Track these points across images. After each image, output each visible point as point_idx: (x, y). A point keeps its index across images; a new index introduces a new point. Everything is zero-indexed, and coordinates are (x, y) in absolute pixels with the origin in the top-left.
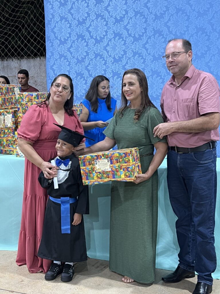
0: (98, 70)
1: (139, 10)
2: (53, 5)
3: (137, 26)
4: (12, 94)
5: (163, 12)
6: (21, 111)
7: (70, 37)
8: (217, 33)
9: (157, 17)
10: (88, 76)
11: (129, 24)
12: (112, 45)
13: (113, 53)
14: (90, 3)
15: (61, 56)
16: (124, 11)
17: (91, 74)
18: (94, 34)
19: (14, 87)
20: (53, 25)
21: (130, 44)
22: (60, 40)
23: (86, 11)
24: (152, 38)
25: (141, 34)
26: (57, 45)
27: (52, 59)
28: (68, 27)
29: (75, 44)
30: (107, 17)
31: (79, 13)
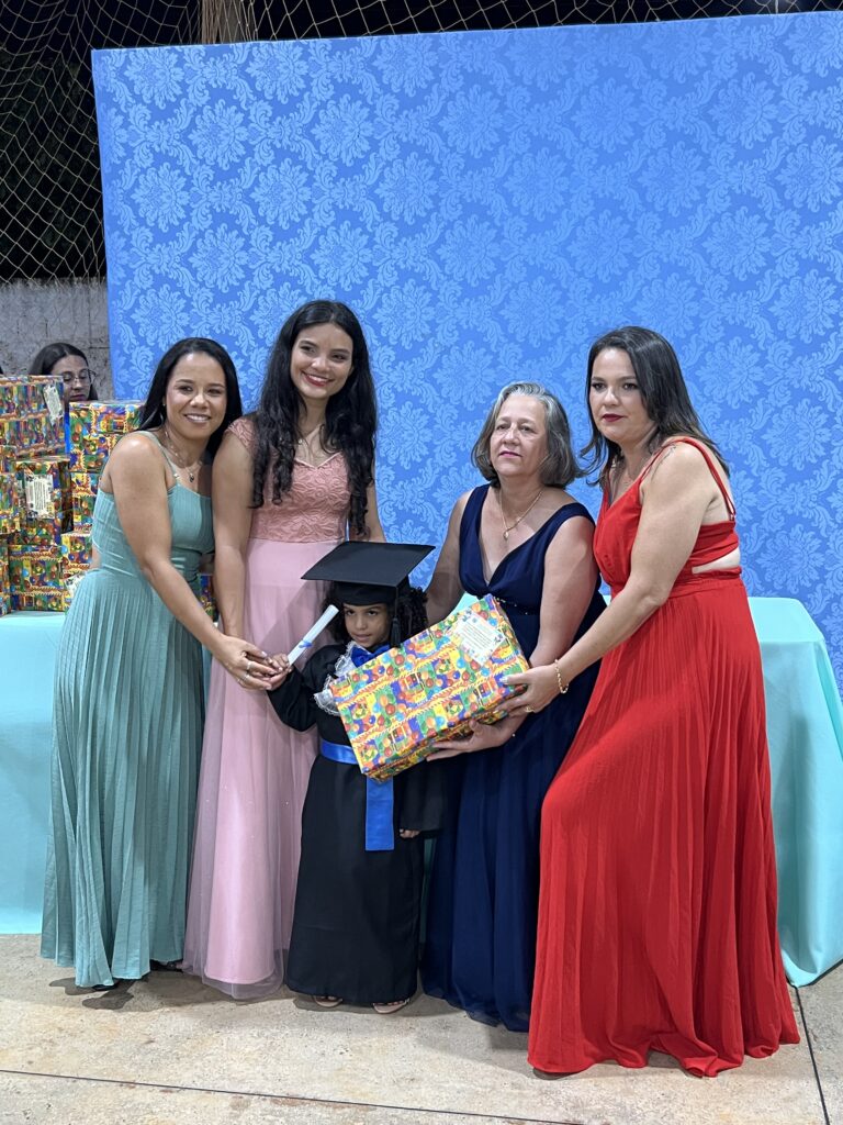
2: (126, 116)
3: (410, 189)
4: (39, 407)
6: (82, 464)
7: (189, 219)
8: (656, 215)
10: (253, 343)
12: (329, 248)
14: (252, 112)
15: (159, 281)
16: (365, 141)
17: (261, 337)
18: (269, 212)
19: (44, 385)
20: (128, 182)
21: (388, 242)
24: (458, 228)
27: (128, 291)
28: (180, 187)
29: (207, 242)
30: (309, 157)
31: (216, 144)
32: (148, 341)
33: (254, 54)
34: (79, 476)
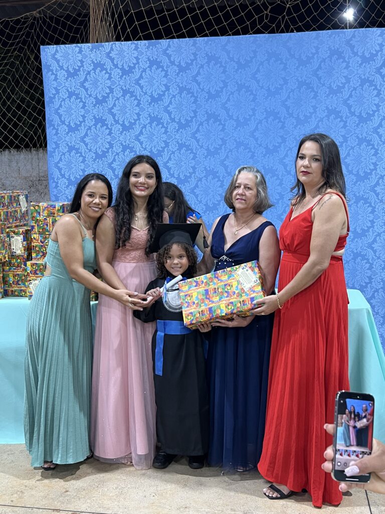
1: (186, 86)
2: (56, 75)
4: (17, 205)
5: (219, 89)
6: (36, 231)
9: (211, 96)
10: (113, 177)
11: (171, 104)
12: (147, 134)
13: (149, 145)
14: (113, 74)
15: (71, 149)
16: (164, 87)
17: (117, 174)
18: (120, 118)
19: (19, 195)
21: (173, 131)
22: (69, 126)
23: (108, 85)
25: (190, 119)
26: (64, 133)
27: (57, 153)
28: (80, 107)
29: (92, 131)
30: (138, 93)
31: (97, 88)
32: (66, 176)
33: (114, 48)
34: (35, 236)
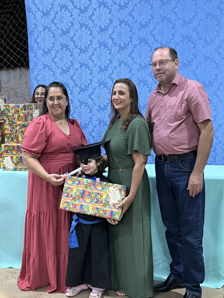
0: (84, 80)
1: (124, 19)
2: (35, 15)
3: (123, 35)
5: (148, 21)
6: (7, 123)
7: (54, 47)
8: (203, 40)
9: (142, 26)
11: (114, 33)
12: (97, 55)
13: (99, 63)
14: (73, 12)
15: (45, 66)
16: (108, 20)
18: (78, 44)
20: (36, 35)
22: (44, 50)
23: (70, 21)
24: (138, 47)
25: (127, 43)
26: (40, 55)
27: (36, 70)
28: (51, 37)
30: (91, 26)
